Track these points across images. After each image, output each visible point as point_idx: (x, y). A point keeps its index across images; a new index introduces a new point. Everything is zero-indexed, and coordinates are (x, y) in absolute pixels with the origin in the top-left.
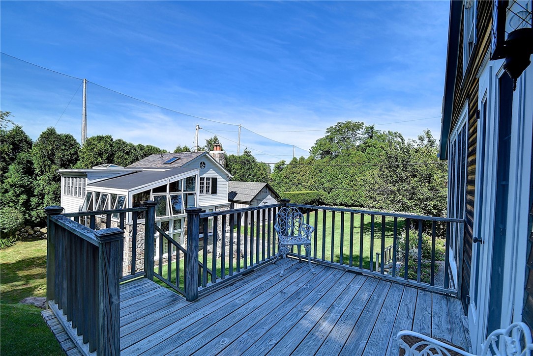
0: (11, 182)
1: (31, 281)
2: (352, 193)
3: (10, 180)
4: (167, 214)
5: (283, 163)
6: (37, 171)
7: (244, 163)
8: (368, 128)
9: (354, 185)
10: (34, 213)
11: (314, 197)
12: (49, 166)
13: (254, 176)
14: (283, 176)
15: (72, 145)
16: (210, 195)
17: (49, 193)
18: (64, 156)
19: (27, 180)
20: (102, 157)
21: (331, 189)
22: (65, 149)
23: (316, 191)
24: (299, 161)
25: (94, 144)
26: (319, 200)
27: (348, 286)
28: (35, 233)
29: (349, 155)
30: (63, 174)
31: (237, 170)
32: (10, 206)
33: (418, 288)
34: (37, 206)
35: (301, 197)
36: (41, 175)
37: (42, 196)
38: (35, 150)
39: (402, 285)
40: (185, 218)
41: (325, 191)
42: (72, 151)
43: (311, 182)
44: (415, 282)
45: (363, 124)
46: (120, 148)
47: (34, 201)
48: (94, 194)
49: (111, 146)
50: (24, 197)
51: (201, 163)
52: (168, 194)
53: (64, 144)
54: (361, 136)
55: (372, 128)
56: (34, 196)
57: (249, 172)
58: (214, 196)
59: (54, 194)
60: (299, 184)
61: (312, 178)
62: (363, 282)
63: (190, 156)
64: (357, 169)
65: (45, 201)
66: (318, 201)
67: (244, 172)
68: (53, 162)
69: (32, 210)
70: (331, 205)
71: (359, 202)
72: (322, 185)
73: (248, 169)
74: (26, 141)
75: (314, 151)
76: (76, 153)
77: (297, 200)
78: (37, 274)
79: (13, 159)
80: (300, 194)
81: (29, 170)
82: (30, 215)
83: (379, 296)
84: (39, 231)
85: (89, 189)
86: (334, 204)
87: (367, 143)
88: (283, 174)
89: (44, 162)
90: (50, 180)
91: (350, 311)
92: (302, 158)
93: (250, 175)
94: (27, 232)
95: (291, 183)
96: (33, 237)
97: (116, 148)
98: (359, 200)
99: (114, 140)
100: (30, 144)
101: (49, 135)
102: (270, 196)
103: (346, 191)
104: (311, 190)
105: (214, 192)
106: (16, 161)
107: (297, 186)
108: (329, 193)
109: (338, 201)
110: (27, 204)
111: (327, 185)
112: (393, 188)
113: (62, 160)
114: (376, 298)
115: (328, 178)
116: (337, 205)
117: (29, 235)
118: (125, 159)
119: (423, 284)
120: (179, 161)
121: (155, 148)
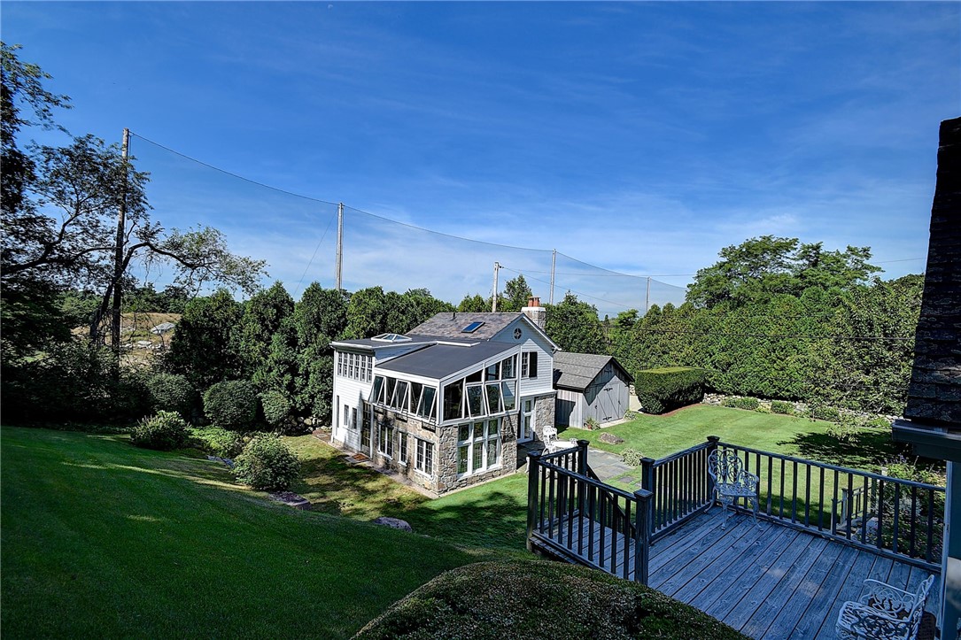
0: (275, 358)
1: (328, 494)
2: (775, 373)
3: (274, 355)
4: (482, 413)
5: (634, 314)
6: (301, 341)
7: (566, 317)
8: (808, 248)
9: (778, 358)
10: (298, 399)
11: (695, 379)
12: (316, 335)
13: (582, 340)
14: (633, 338)
15: (339, 305)
16: (527, 380)
17: (315, 371)
18: (331, 320)
19: (291, 355)
20: (374, 321)
21: (729, 365)
22: (332, 311)
23: (698, 367)
24: (664, 312)
25: (365, 303)
26: (704, 384)
27: (807, 549)
28: (298, 425)
29: (766, 302)
30: (337, 348)
31: (555, 330)
32: (273, 389)
33: (894, 559)
34: (302, 389)
35: (673, 380)
36: (305, 347)
37: (307, 374)
38: (297, 313)
39: (875, 554)
40: (502, 418)
41: (716, 367)
42: (340, 313)
43: (689, 350)
44: (891, 552)
45: (796, 240)
46: (394, 305)
47: (299, 381)
48: (385, 382)
49: (383, 302)
50: (288, 376)
51: (516, 330)
52: (483, 384)
53: (330, 305)
54: (793, 262)
55: (818, 247)
56: (299, 375)
57: (574, 332)
58: (534, 381)
59: (320, 372)
60: (664, 353)
61: (690, 343)
62: (824, 546)
63: (500, 320)
64: (783, 328)
65: (310, 381)
66: (702, 386)
67: (565, 333)
68: (319, 330)
69: (296, 394)
70: (729, 395)
71: (788, 391)
72: (711, 356)
73: (572, 327)
74: (288, 301)
75: (693, 293)
76: (344, 315)
77: (664, 384)
78: (328, 484)
79: (276, 328)
80: (670, 374)
81: (292, 342)
82: (294, 401)
83: (845, 562)
84: (303, 422)
85: (376, 372)
86: (736, 393)
87: (805, 277)
88: (633, 334)
89: (310, 329)
90: (316, 354)
91: (814, 572)
92: (669, 307)
93: (575, 337)
94: (290, 423)
95: (647, 351)
96: (297, 430)
97: (389, 305)
98: (790, 388)
99: (385, 293)
100: (292, 304)
101: (314, 292)
102: (615, 379)
103: (761, 369)
104: (688, 364)
105: (533, 374)
106: (279, 330)
107: (659, 356)
108: (724, 371)
109: (744, 387)
110: (291, 387)
111: (719, 356)
112: (863, 378)
113: (329, 326)
114: (841, 564)
115: (723, 342)
116: (741, 395)
117: (292, 427)
118: (401, 321)
119: (901, 555)
120: (484, 328)
121: (436, 301)
